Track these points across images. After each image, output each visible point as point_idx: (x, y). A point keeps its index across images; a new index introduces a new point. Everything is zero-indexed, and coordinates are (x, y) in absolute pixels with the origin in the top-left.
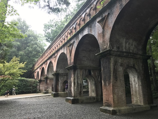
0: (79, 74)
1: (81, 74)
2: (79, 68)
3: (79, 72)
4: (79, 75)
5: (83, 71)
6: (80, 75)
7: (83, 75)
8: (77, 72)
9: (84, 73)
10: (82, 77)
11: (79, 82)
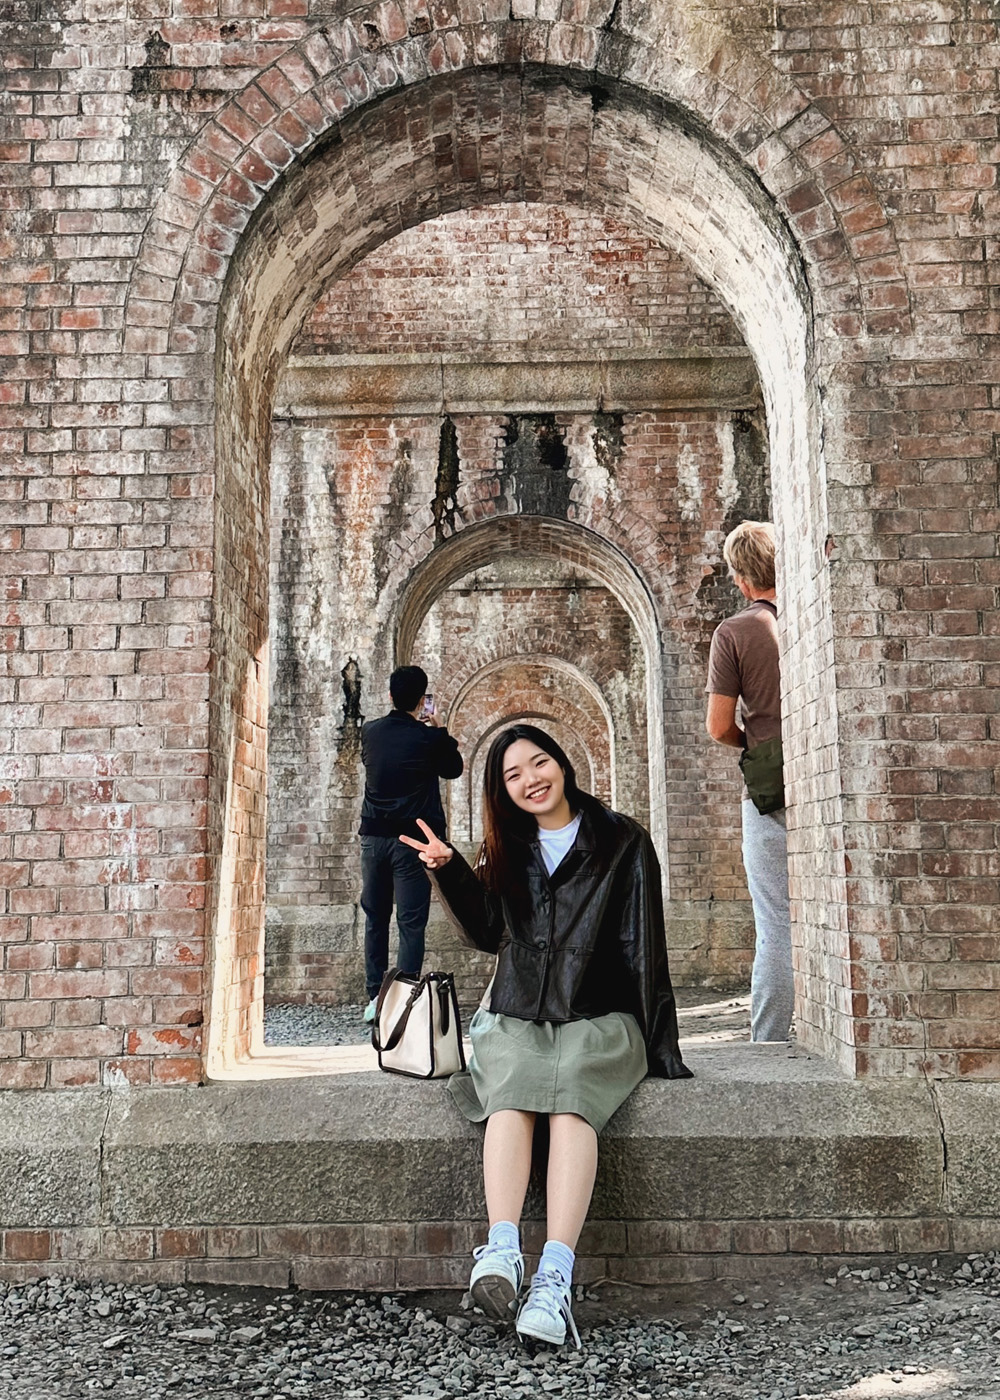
0: (317, 509)
1: (366, 500)
2: (317, 402)
3: (316, 483)
4: (316, 527)
5: (406, 447)
6: (339, 519)
7: (396, 517)
9: (426, 485)
10: (381, 556)
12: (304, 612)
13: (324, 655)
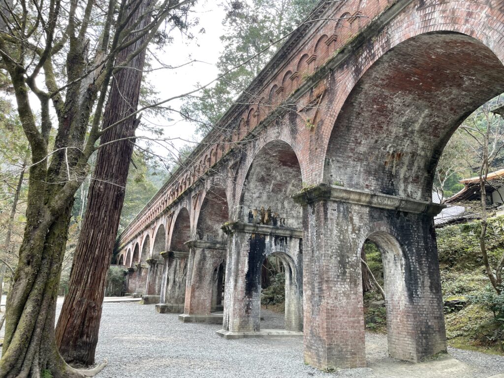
0: (178, 266)
6: (180, 267)
8: (174, 263)
11: (177, 279)
12: (176, 276)
13: (177, 280)
